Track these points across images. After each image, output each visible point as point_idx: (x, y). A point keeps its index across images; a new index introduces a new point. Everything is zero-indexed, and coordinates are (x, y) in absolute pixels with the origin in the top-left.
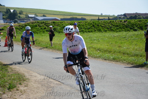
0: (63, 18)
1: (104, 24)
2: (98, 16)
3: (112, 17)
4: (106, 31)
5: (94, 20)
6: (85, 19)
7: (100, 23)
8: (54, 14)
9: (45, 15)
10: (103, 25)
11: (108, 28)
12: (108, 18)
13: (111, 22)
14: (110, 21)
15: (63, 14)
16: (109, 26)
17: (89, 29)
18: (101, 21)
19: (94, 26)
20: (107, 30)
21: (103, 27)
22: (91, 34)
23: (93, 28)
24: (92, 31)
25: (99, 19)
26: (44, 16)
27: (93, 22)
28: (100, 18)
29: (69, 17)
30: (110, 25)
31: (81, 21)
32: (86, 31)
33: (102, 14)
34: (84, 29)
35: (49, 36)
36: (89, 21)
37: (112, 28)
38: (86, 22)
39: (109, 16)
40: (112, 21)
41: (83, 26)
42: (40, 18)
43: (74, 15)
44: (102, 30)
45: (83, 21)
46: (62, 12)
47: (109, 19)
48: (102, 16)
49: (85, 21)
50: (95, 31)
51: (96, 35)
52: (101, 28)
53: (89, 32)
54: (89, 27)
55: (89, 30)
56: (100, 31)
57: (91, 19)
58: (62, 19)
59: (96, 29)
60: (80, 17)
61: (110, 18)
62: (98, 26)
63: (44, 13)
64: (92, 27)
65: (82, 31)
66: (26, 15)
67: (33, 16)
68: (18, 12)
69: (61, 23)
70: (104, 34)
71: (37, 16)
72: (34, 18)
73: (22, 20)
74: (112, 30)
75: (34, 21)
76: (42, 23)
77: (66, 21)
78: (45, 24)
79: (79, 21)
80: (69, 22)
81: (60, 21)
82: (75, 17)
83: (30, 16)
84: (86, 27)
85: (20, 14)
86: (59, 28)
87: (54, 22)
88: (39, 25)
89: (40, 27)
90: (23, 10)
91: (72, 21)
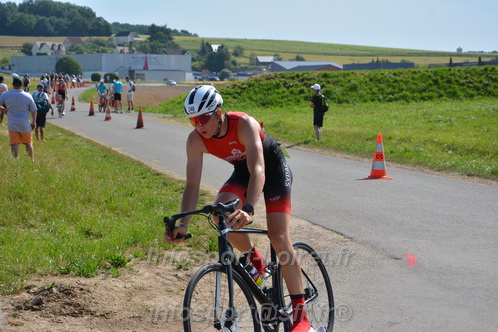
0: (350, 62)
1: (466, 78)
2: (450, 55)
3: (487, 56)
4: (472, 96)
5: (437, 66)
6: (411, 65)
7: (453, 75)
8: (325, 54)
9: (303, 56)
10: (462, 81)
11: (478, 89)
12: (477, 60)
13: (486, 70)
14: (482, 68)
15: (350, 52)
16: (481, 82)
17: (424, 91)
18: (458, 68)
19: (436, 82)
20: (474, 92)
21: (463, 85)
22: (427, 104)
23: (434, 88)
24: (430, 98)
25: (451, 64)
26: (299, 59)
27: (435, 73)
28: (455, 60)
29: (367, 60)
30: (483, 78)
31: (401, 70)
32: (414, 98)
33: (459, 50)
34: (408, 93)
35: (312, 112)
36: (422, 70)
37: (489, 89)
38: (414, 73)
39: (480, 55)
40: (490, 67)
41: (406, 83)
42: (288, 65)
43: (382, 55)
44: (459, 93)
45: (407, 70)
46: (347, 47)
47: (481, 63)
48: (459, 53)
49: (412, 70)
50: (441, 96)
51: (447, 106)
52: (457, 87)
53: (423, 99)
54: (422, 85)
55: (424, 94)
56: (453, 95)
57: (428, 63)
58: (346, 67)
59: (442, 92)
60: (398, 60)
61: (483, 60)
62: (449, 82)
63: (299, 50)
64: (430, 85)
65: (404, 97)
66: (251, 59)
67: (270, 59)
68: (231, 51)
69: (344, 76)
70: (466, 104)
71: (280, 60)
72: (273, 66)
73: (241, 71)
74: (490, 94)
75: (272, 74)
76: (293, 78)
77: (357, 72)
78: (302, 80)
79: (396, 71)
80: (367, 72)
81: (343, 72)
82: (385, 58)
83: (262, 59)
84: (414, 87)
85: (236, 54)
86: (338, 90)
87: (325, 76)
88: (285, 84)
89: (288, 88)
90: (243, 45)
91: (376, 71)
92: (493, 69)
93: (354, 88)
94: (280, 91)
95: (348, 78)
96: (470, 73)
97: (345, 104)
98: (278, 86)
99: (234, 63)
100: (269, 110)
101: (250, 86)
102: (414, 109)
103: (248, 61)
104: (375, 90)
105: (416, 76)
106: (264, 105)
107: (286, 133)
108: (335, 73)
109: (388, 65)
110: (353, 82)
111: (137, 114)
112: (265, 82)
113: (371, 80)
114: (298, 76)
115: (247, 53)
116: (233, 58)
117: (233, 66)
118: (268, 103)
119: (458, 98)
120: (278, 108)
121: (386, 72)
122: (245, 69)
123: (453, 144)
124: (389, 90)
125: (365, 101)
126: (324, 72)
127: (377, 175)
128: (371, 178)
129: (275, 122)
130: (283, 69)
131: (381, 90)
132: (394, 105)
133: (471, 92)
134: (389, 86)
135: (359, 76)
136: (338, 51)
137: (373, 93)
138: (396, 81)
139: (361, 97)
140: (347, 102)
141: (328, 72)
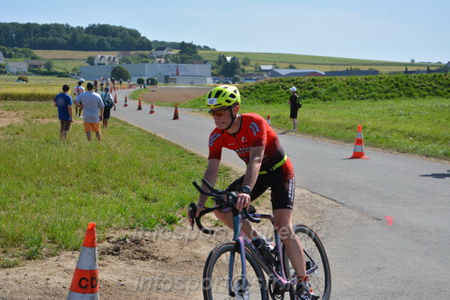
0: (330, 70)
1: (420, 82)
2: (406, 65)
3: (433, 66)
4: (424, 96)
5: (395, 73)
6: (376, 72)
7: (410, 80)
9: (294, 65)
10: (417, 85)
11: (429, 91)
12: (426, 69)
13: (435, 76)
14: (432, 75)
15: (330, 62)
16: (431, 85)
17: (388, 92)
18: (414, 75)
19: (397, 85)
20: (426, 93)
21: (417, 87)
22: (391, 102)
23: (396, 89)
24: (393, 97)
25: (406, 72)
26: (291, 67)
27: (397, 79)
28: (410, 69)
29: (343, 68)
30: (432, 82)
31: (370, 76)
32: (380, 98)
33: (413, 61)
34: (376, 94)
36: (386, 77)
37: (437, 90)
38: (381, 78)
39: (428, 65)
40: (438, 74)
41: (374, 86)
42: (284, 72)
44: (415, 94)
45: (375, 76)
47: (429, 71)
48: (413, 64)
49: (379, 76)
50: (401, 96)
51: (403, 104)
52: (413, 89)
53: (387, 98)
54: (386, 88)
55: (388, 94)
56: (410, 95)
57: (389, 70)
58: (327, 74)
59: (402, 93)
60: (366, 68)
61: (431, 68)
62: (407, 85)
63: (292, 61)
64: (393, 88)
65: (373, 97)
66: (256, 67)
67: (270, 67)
68: (240, 61)
69: (327, 80)
70: (420, 102)
71: (277, 68)
72: (272, 73)
73: (248, 76)
74: (438, 94)
75: (273, 79)
76: (289, 82)
77: (338, 78)
78: (296, 84)
79: (367, 77)
80: (345, 78)
81: (326, 77)
82: (357, 67)
83: (263, 67)
84: (380, 89)
85: (244, 64)
86: (323, 91)
87: (313, 80)
88: (283, 86)
89: (285, 89)
90: (249, 57)
91: (352, 77)
92: (440, 76)
93: (335, 90)
94: (279, 91)
95: (331, 82)
96: (423, 78)
97: (328, 102)
98: (277, 88)
99: (243, 70)
100: (271, 106)
101: (257, 87)
102: (381, 106)
103: (253, 69)
104: (351, 91)
105: (382, 81)
106: (267, 102)
107: (285, 123)
108: (321, 78)
109: (359, 72)
110: (334, 85)
111: (174, 108)
112: (268, 85)
113: (348, 84)
114: (293, 80)
115: (253, 63)
116: (242, 66)
117: (241, 73)
118: (270, 101)
119: (414, 97)
120: (277, 104)
121: (359, 77)
122: (252, 74)
123: (412, 133)
124: (362, 91)
125: (344, 99)
126: (313, 77)
127: (357, 156)
128: (353, 158)
129: (277, 115)
130: (280, 75)
131: (356, 91)
132: (365, 103)
133: (423, 93)
134: (362, 88)
135: (339, 80)
136: (321, 61)
137: (350, 94)
138: (367, 84)
139: (340, 96)
140: (330, 100)
141: (316, 78)
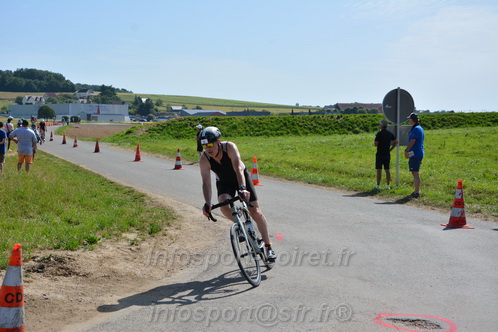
0: (230, 111)
1: (303, 122)
2: (292, 107)
3: (314, 109)
4: (307, 133)
5: (285, 114)
6: (268, 113)
7: (296, 120)
8: (215, 105)
9: (201, 106)
10: (301, 124)
11: (310, 129)
12: (308, 111)
13: (314, 117)
14: (312, 116)
15: (230, 104)
16: (312, 125)
17: (278, 130)
18: (298, 116)
19: (285, 124)
20: (308, 131)
21: (301, 126)
23: (284, 128)
24: (282, 134)
25: (293, 113)
26: (198, 108)
27: (285, 119)
28: (295, 111)
29: (241, 110)
30: (313, 122)
31: (263, 116)
32: (272, 134)
33: (297, 104)
34: (268, 131)
36: (277, 117)
37: (317, 129)
38: (272, 118)
39: (310, 108)
40: (317, 116)
41: (267, 124)
42: (191, 112)
43: (250, 106)
44: (299, 131)
45: (267, 117)
46: (228, 101)
47: (310, 113)
48: (297, 107)
49: (271, 116)
50: (288, 133)
51: (289, 140)
52: (297, 128)
53: (277, 134)
54: (276, 126)
55: (278, 132)
56: (296, 133)
57: (279, 112)
58: (228, 114)
59: (289, 130)
60: (260, 110)
61: (311, 111)
62: (293, 124)
63: (198, 103)
64: (282, 126)
65: (266, 134)
66: (168, 108)
67: (180, 108)
68: (154, 102)
69: (228, 120)
70: (303, 138)
71: (186, 108)
72: (182, 112)
73: (161, 115)
74: (317, 132)
77: (236, 117)
78: (202, 122)
79: (261, 117)
80: (243, 117)
81: (227, 117)
82: (253, 109)
83: (174, 108)
84: (272, 127)
85: (158, 105)
87: (216, 119)
88: (191, 124)
89: (193, 127)
90: (162, 99)
91: (249, 117)
92: (319, 117)
93: (235, 127)
95: (231, 121)
96: (305, 119)
98: (186, 125)
99: (156, 110)
102: (273, 141)
103: (165, 109)
104: (248, 128)
105: (273, 120)
109: (254, 113)
110: (234, 123)
113: (245, 122)
115: (165, 104)
116: (155, 107)
117: (155, 112)
119: (299, 134)
121: (255, 117)
122: (164, 114)
123: (298, 164)
124: (257, 129)
125: (242, 136)
126: (216, 117)
130: (189, 114)
131: (252, 128)
132: (259, 138)
133: (306, 131)
134: (257, 126)
135: (238, 119)
136: (223, 104)
137: (247, 131)
138: (261, 123)
139: (239, 133)
